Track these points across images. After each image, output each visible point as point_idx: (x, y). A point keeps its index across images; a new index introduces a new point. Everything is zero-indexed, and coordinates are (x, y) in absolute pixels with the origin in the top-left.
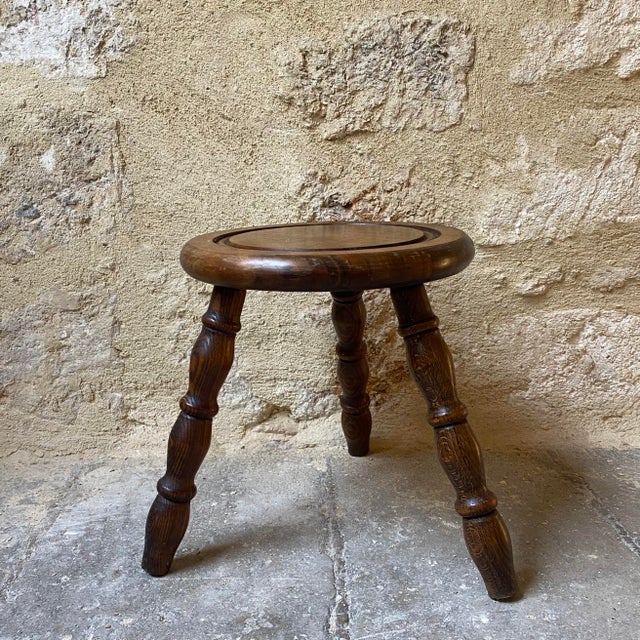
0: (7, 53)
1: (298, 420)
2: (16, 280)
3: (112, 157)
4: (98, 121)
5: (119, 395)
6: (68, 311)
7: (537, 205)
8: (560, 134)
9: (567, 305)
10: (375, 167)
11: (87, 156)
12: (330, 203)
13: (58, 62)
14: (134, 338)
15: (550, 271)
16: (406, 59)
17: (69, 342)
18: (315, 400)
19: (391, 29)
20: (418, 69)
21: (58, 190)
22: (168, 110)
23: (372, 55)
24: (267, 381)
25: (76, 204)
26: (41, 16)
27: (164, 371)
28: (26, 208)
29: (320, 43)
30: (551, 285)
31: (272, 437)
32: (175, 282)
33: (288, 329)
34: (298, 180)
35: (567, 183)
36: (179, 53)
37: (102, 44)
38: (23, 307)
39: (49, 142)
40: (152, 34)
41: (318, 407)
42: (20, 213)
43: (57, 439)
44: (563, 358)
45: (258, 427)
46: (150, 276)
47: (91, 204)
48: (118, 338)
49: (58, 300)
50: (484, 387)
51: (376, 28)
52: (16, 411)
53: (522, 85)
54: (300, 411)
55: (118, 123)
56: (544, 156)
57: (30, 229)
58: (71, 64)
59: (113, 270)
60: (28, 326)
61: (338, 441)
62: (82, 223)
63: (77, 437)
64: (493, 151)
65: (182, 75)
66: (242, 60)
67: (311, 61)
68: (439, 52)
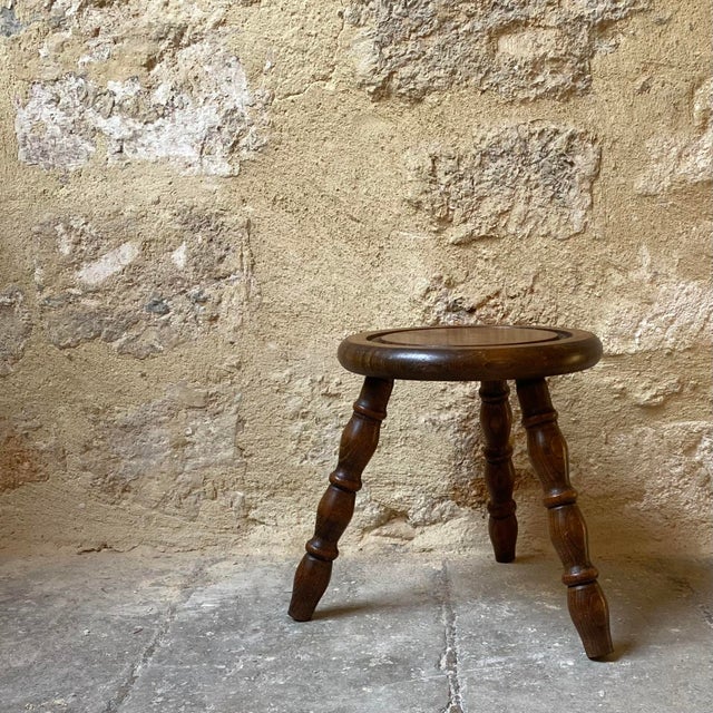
0: (143, 149)
1: (415, 526)
2: (143, 375)
3: (242, 256)
4: (229, 220)
5: (241, 494)
6: (193, 407)
7: (657, 315)
8: (682, 246)
9: (684, 417)
10: (499, 273)
11: (218, 253)
12: (453, 308)
13: (194, 159)
14: (258, 437)
15: (669, 382)
16: (533, 167)
17: (194, 438)
18: (433, 506)
19: (519, 137)
20: (544, 177)
21: (189, 287)
22: (298, 211)
23: (499, 162)
24: (386, 484)
25: (205, 301)
26: (177, 114)
27: (285, 472)
28: (156, 303)
29: (450, 149)
30: (670, 396)
31: (389, 541)
32: (299, 382)
33: (409, 433)
34: (424, 283)
35: (687, 294)
36: (311, 153)
37: (237, 142)
38: (150, 402)
39: (181, 239)
40: (286, 134)
41: (435, 513)
42: (150, 308)
43: (180, 535)
44: (678, 470)
45: (376, 531)
46: (275, 376)
47: (220, 302)
48: (242, 437)
49: (184, 396)
50: (600, 497)
51: (505, 136)
52: (138, 506)
53: (646, 196)
54: (418, 516)
55: (249, 221)
56: (665, 267)
57: (160, 325)
58: (205, 161)
59: (239, 368)
60: (154, 421)
61: (454, 546)
62: (210, 320)
63: (199, 533)
64: (616, 260)
65: (313, 176)
66: (371, 163)
67: (439, 166)
68: (565, 161)
